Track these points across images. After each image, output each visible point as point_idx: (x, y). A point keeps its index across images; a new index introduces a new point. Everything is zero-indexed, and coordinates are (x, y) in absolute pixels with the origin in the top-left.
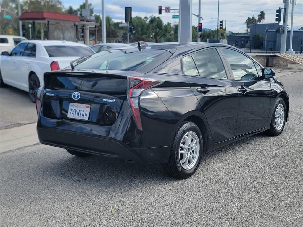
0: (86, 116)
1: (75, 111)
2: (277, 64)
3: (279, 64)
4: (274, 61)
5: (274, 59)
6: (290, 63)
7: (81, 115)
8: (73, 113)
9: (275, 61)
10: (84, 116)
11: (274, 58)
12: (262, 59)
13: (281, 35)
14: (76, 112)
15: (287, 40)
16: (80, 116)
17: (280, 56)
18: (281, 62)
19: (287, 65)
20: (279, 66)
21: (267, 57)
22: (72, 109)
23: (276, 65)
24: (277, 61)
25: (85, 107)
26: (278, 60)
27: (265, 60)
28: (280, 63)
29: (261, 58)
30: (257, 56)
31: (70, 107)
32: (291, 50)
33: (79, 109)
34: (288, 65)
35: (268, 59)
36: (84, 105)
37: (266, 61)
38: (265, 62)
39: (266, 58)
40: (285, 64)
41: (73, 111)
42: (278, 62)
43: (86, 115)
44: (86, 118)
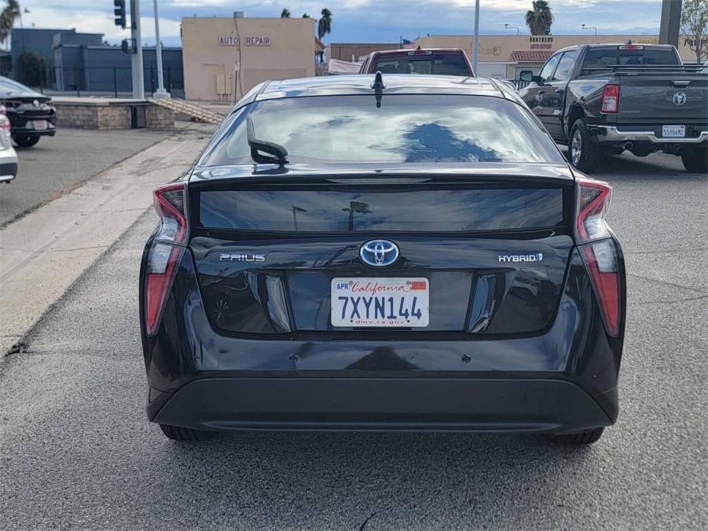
0: (419, 315)
1: (361, 302)
2: (153, 122)
3: (157, 122)
4: (147, 116)
5: (147, 112)
6: (178, 120)
7: (396, 313)
8: (355, 311)
9: (148, 114)
10: (410, 317)
11: (146, 107)
12: (123, 110)
13: (130, 57)
14: (368, 305)
15: (144, 68)
16: (392, 317)
17: (160, 103)
18: (160, 118)
19: (173, 124)
20: (158, 126)
21: (132, 106)
22: (346, 299)
23: (151, 124)
24: (152, 115)
25: (408, 287)
26: (154, 112)
27: (128, 112)
28: (158, 120)
29: (120, 108)
30: (110, 103)
31: (335, 293)
32: (161, 90)
33: (379, 295)
34: (175, 124)
35: (135, 108)
36: (402, 281)
37: (130, 116)
38: (128, 118)
39: (130, 108)
40: (168, 122)
41: (355, 305)
42: (154, 118)
43: (416, 312)
44: (423, 322)
